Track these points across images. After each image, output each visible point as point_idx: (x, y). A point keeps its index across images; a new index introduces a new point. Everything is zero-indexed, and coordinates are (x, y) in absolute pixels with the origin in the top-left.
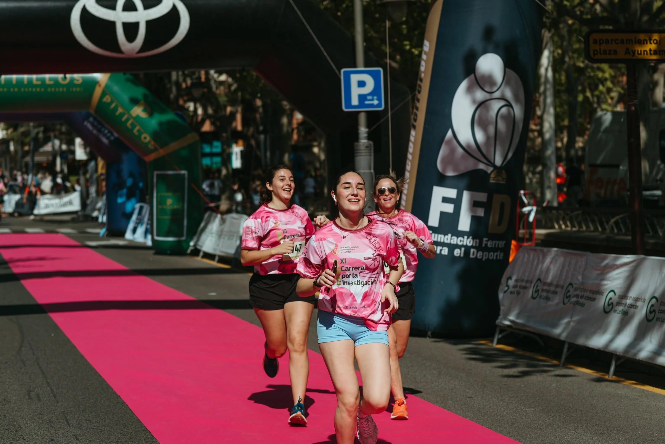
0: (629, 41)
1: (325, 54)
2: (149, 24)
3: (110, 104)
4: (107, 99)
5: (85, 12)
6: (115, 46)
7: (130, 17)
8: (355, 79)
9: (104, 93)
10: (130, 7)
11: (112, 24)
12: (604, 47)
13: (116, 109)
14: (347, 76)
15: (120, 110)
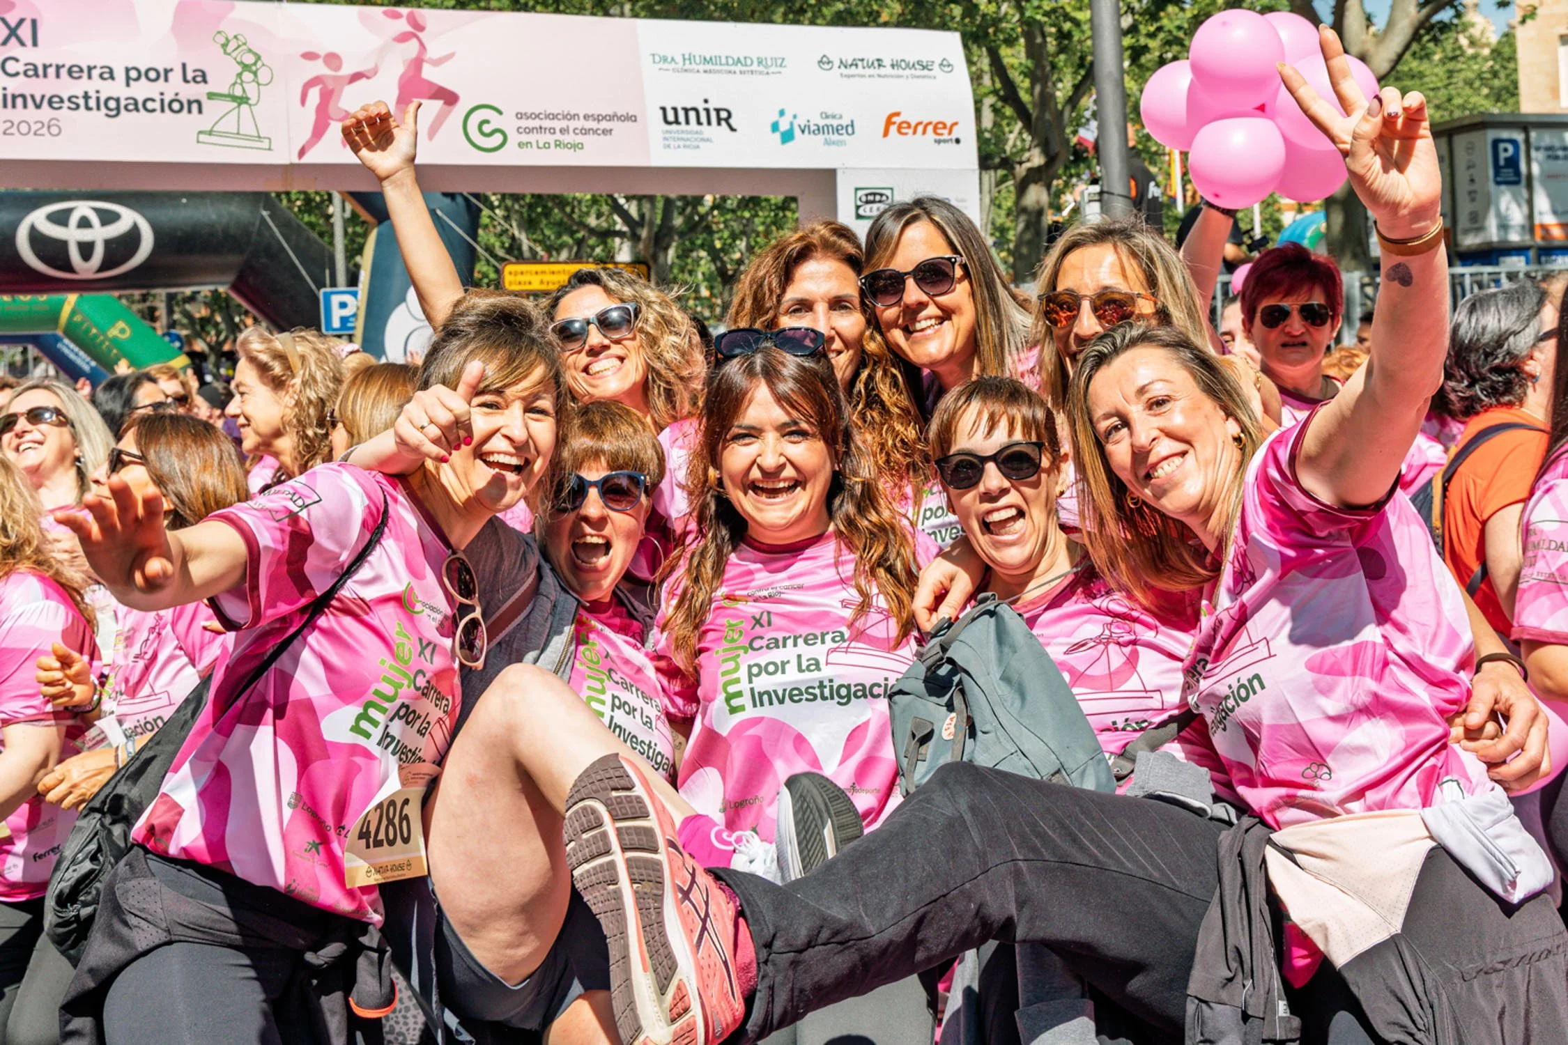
0: (543, 272)
1: (304, 272)
2: (108, 243)
3: (82, 323)
4: (78, 318)
5: (33, 229)
6: (69, 267)
7: (86, 235)
8: (336, 300)
9: (74, 312)
10: (84, 223)
11: (63, 244)
12: (520, 278)
13: (88, 331)
14: (327, 297)
15: (94, 331)
